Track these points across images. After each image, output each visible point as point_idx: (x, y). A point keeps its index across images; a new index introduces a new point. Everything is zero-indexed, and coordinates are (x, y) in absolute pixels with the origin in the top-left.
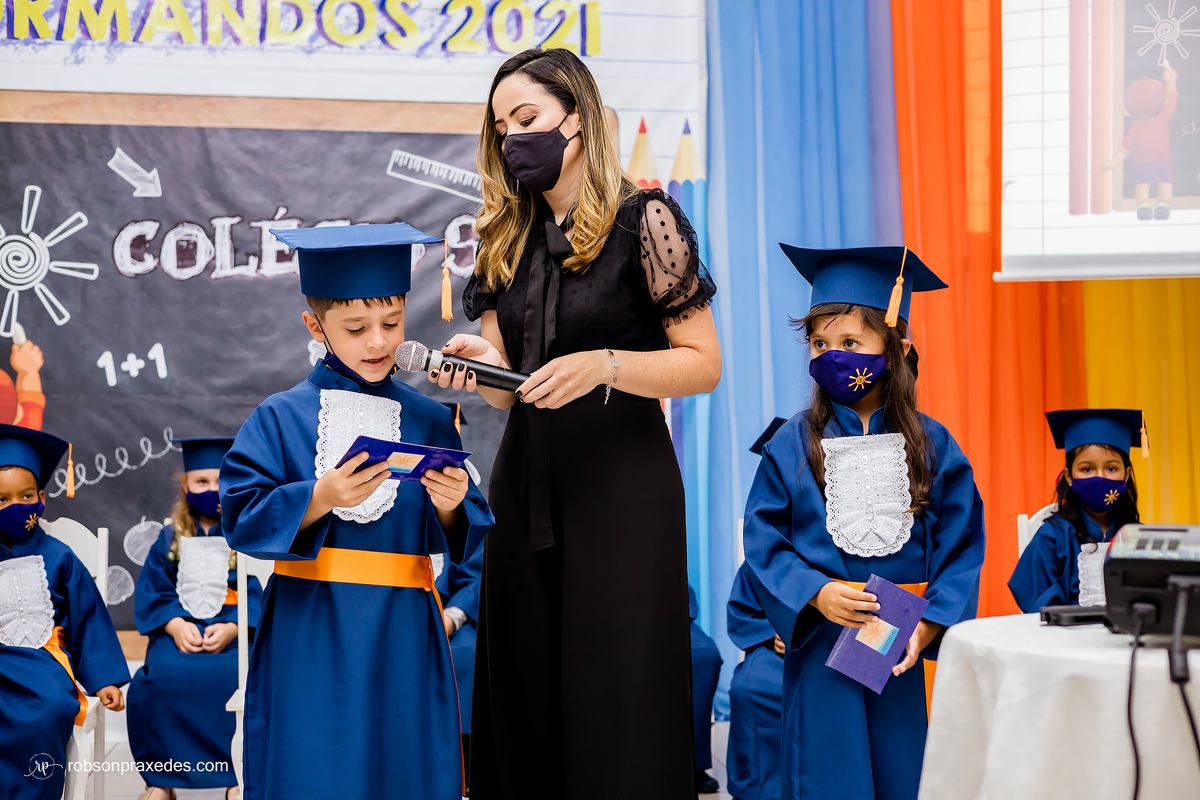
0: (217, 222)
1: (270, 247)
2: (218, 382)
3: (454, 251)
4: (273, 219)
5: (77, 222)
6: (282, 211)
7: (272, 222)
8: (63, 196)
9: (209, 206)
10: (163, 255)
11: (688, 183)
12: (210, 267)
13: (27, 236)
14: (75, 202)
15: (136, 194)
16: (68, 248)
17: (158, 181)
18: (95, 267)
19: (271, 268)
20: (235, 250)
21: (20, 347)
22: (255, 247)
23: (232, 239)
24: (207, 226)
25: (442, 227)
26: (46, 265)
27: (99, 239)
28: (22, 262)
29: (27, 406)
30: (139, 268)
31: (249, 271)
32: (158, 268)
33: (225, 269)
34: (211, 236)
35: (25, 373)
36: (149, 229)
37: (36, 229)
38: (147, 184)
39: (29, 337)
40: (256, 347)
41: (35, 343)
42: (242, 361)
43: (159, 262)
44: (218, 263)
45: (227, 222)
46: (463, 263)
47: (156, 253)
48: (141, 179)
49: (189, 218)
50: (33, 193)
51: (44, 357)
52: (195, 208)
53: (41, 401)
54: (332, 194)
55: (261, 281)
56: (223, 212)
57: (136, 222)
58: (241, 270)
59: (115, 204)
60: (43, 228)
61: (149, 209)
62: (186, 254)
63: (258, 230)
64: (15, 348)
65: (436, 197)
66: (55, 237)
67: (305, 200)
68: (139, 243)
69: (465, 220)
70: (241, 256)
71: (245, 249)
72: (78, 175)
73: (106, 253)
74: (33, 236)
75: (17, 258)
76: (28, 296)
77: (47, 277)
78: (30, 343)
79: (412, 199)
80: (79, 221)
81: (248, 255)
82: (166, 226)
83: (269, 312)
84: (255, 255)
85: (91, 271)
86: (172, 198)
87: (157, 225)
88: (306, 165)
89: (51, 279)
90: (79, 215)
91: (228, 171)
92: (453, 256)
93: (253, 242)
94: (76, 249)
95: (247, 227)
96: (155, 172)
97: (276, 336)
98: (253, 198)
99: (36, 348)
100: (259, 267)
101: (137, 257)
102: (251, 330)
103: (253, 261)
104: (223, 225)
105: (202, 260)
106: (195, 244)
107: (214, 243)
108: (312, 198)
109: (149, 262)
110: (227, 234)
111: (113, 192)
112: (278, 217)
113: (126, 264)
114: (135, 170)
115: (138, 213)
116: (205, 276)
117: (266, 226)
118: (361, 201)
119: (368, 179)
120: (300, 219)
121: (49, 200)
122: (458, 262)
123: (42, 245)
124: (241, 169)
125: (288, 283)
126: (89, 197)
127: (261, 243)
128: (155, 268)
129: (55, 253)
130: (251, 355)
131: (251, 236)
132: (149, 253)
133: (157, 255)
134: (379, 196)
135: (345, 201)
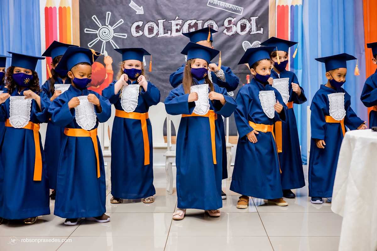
0: (159, 21)
1: (174, 28)
2: (160, 67)
3: (226, 28)
4: (175, 20)
5: (121, 22)
6: (177, 17)
7: (174, 21)
8: (117, 14)
9: (157, 17)
10: (144, 31)
11: (297, 6)
12: (157, 34)
13: (107, 26)
14: (120, 16)
15: (137, 13)
16: (119, 29)
17: (143, 9)
18: (126, 35)
19: (174, 34)
20: (164, 29)
21: (106, 57)
22: (170, 28)
23: (163, 26)
24: (156, 22)
25: (223, 21)
26: (113, 34)
27: (127, 27)
28: (106, 34)
29: (109, 74)
30: (138, 35)
31: (168, 35)
32: (143, 34)
33: (161, 35)
34: (158, 25)
35: (108, 65)
36: (141, 23)
37: (110, 24)
38: (140, 11)
39: (108, 55)
40: (170, 57)
41: (110, 56)
42: (167, 61)
43: (143, 33)
44: (160, 33)
45: (162, 21)
46: (229, 31)
47: (143, 30)
48: (138, 9)
49: (152, 20)
50: (109, 14)
51: (113, 60)
52: (153, 17)
53: (112, 72)
54: (191, 12)
55: (172, 38)
56: (161, 18)
57: (137, 21)
58: (166, 35)
59: (130, 16)
60: (112, 24)
61: (141, 18)
62: (151, 30)
63: (171, 23)
64: (105, 58)
65: (221, 12)
66: (115, 26)
67: (184, 14)
68: (138, 27)
69: (230, 19)
70: (166, 31)
71: (167, 29)
72: (121, 8)
73: (129, 31)
74: (109, 26)
75: (105, 32)
76: (108, 43)
77: (113, 37)
78: (109, 56)
79: (214, 13)
80: (121, 21)
81: (168, 30)
82: (145, 23)
83: (174, 47)
84: (170, 31)
85: (125, 36)
86: (147, 14)
87: (143, 22)
88: (184, 4)
89: (115, 38)
90: (121, 20)
91: (162, 6)
92: (226, 30)
93: (169, 26)
94: (121, 29)
95: (168, 22)
96: (142, 7)
97: (176, 54)
98: (169, 14)
99: (111, 58)
100: (171, 34)
101: (137, 32)
102: (169, 52)
103: (169, 32)
104: (161, 22)
105: (155, 32)
106: (153, 27)
107: (158, 27)
108: (186, 13)
109: (141, 33)
110: (162, 25)
111: (131, 13)
112: (176, 19)
113: (135, 34)
114: (136, 7)
115: (138, 19)
116: (156, 37)
117: (173, 22)
118: (200, 14)
119: (202, 7)
120: (183, 20)
121: (113, 16)
122: (227, 31)
123: (111, 29)
124: (166, 5)
125: (179, 38)
126: (124, 15)
127: (172, 27)
128: (142, 34)
129: (115, 31)
130: (169, 59)
131: (169, 25)
132: (141, 30)
133: (143, 31)
134: (205, 12)
135: (195, 14)
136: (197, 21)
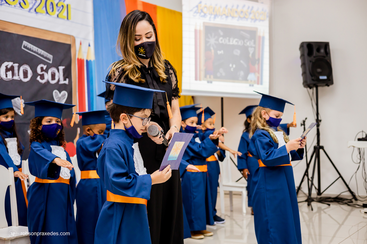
3: (40, 75)
46: (42, 79)
69: (42, 65)
136: (14, 63)
